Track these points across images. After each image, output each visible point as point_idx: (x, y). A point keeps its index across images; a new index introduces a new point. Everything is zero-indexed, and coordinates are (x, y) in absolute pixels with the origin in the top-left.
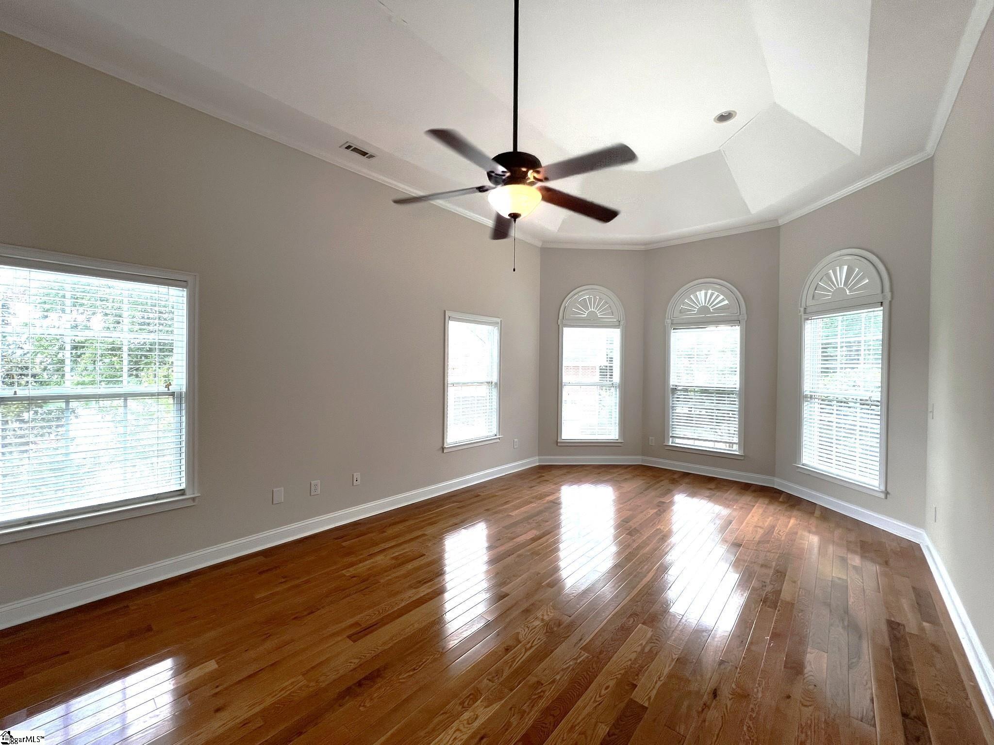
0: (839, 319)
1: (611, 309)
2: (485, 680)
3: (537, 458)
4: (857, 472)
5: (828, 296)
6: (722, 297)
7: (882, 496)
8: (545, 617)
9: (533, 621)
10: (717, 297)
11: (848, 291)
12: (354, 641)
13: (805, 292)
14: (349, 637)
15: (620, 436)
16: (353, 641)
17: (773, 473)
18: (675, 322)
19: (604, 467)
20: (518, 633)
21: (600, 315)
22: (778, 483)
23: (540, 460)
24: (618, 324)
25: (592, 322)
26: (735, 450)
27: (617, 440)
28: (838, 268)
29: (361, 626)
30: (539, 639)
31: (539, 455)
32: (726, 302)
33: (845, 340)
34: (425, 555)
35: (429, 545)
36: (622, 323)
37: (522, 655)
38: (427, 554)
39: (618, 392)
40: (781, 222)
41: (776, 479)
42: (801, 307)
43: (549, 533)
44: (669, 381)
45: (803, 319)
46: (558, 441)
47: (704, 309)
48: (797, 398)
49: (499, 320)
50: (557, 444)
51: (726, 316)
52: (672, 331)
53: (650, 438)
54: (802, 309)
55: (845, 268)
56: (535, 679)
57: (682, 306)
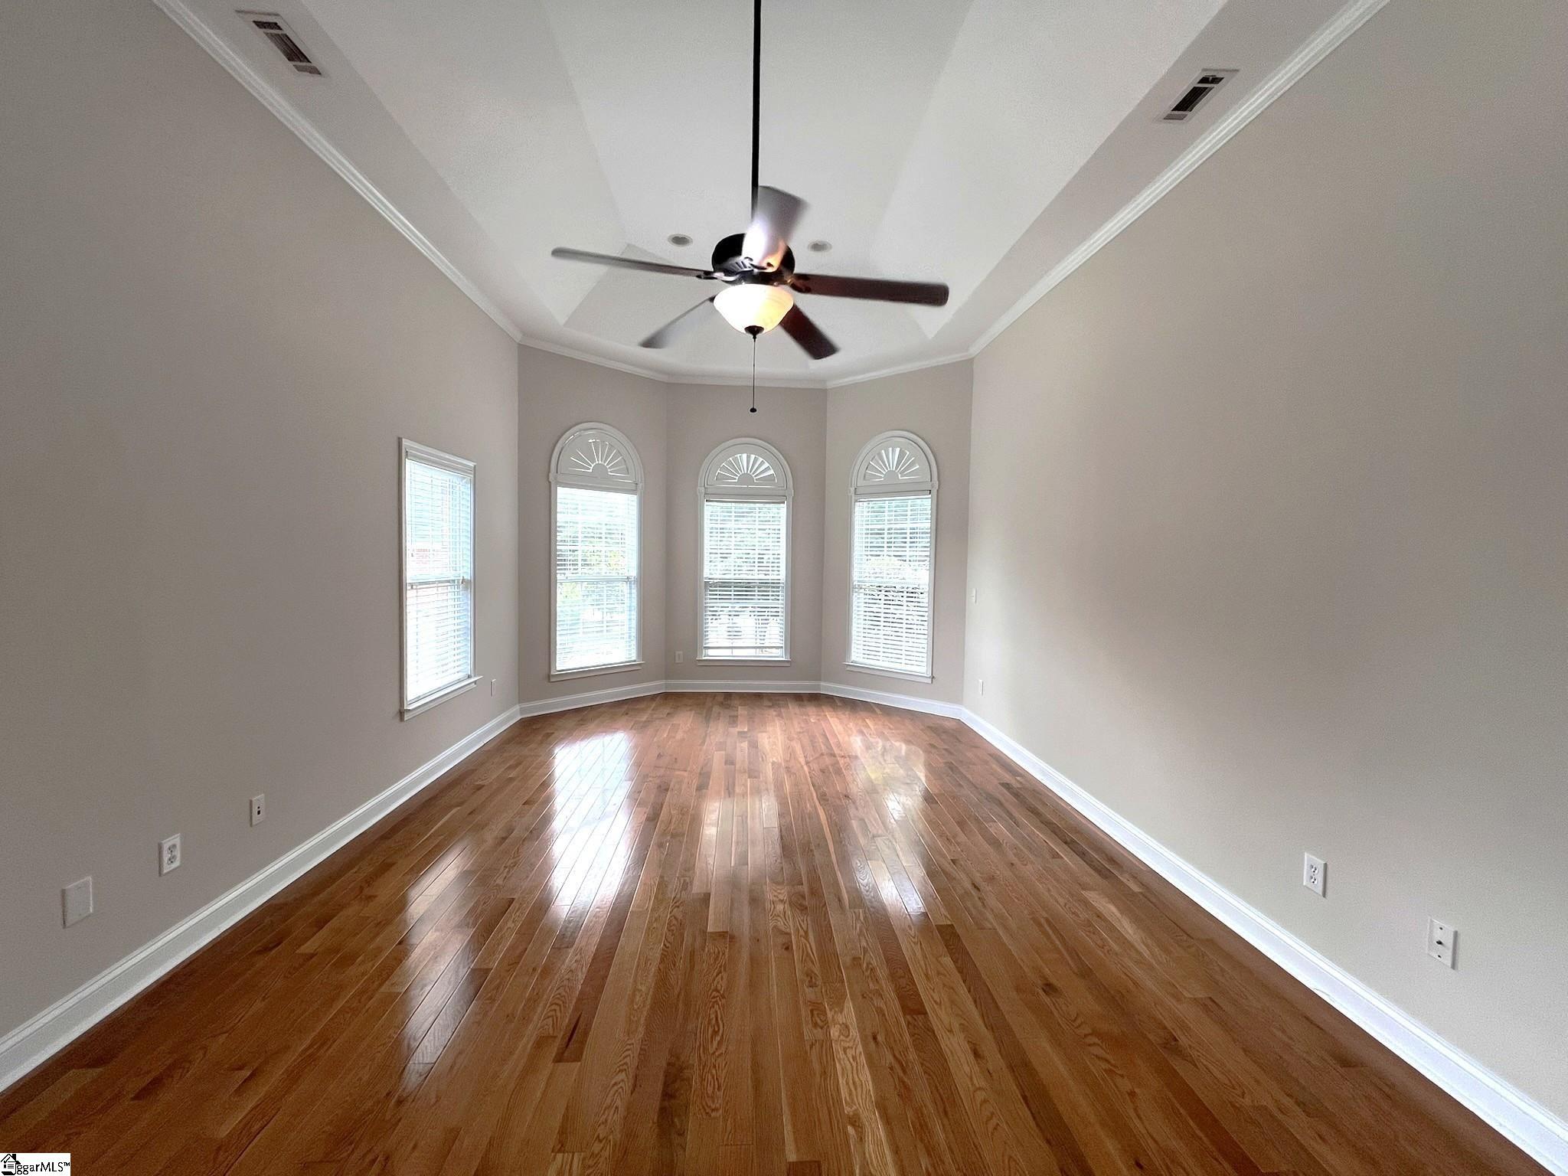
0: (889, 504)
1: (626, 464)
2: (807, 990)
3: (517, 707)
4: (903, 661)
5: (880, 478)
6: (767, 465)
7: (929, 681)
8: (781, 897)
9: (774, 908)
10: (762, 463)
11: (900, 475)
12: (577, 1058)
13: (857, 468)
14: (559, 1059)
15: (638, 656)
16: (574, 1061)
17: (818, 677)
18: (709, 491)
19: (626, 704)
20: (775, 927)
21: (611, 472)
22: (827, 688)
23: (522, 711)
24: (634, 488)
25: (598, 482)
26: (779, 655)
27: (635, 661)
28: (891, 449)
29: (555, 1037)
30: (803, 922)
31: (519, 703)
32: (771, 472)
33: (870, 527)
34: (513, 899)
35: (500, 882)
36: (640, 485)
37: (808, 945)
38: (516, 897)
39: (634, 591)
40: (830, 385)
41: (822, 683)
42: (851, 486)
43: (662, 805)
44: (702, 571)
45: (853, 501)
46: (552, 673)
47: (746, 478)
48: (845, 588)
49: (472, 464)
50: (549, 679)
51: (773, 489)
52: (706, 503)
53: (677, 653)
54: (852, 489)
55: (898, 450)
56: (848, 959)
57: (719, 471)
